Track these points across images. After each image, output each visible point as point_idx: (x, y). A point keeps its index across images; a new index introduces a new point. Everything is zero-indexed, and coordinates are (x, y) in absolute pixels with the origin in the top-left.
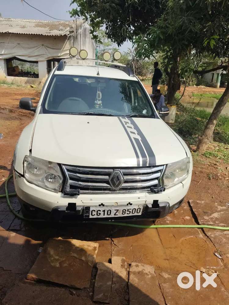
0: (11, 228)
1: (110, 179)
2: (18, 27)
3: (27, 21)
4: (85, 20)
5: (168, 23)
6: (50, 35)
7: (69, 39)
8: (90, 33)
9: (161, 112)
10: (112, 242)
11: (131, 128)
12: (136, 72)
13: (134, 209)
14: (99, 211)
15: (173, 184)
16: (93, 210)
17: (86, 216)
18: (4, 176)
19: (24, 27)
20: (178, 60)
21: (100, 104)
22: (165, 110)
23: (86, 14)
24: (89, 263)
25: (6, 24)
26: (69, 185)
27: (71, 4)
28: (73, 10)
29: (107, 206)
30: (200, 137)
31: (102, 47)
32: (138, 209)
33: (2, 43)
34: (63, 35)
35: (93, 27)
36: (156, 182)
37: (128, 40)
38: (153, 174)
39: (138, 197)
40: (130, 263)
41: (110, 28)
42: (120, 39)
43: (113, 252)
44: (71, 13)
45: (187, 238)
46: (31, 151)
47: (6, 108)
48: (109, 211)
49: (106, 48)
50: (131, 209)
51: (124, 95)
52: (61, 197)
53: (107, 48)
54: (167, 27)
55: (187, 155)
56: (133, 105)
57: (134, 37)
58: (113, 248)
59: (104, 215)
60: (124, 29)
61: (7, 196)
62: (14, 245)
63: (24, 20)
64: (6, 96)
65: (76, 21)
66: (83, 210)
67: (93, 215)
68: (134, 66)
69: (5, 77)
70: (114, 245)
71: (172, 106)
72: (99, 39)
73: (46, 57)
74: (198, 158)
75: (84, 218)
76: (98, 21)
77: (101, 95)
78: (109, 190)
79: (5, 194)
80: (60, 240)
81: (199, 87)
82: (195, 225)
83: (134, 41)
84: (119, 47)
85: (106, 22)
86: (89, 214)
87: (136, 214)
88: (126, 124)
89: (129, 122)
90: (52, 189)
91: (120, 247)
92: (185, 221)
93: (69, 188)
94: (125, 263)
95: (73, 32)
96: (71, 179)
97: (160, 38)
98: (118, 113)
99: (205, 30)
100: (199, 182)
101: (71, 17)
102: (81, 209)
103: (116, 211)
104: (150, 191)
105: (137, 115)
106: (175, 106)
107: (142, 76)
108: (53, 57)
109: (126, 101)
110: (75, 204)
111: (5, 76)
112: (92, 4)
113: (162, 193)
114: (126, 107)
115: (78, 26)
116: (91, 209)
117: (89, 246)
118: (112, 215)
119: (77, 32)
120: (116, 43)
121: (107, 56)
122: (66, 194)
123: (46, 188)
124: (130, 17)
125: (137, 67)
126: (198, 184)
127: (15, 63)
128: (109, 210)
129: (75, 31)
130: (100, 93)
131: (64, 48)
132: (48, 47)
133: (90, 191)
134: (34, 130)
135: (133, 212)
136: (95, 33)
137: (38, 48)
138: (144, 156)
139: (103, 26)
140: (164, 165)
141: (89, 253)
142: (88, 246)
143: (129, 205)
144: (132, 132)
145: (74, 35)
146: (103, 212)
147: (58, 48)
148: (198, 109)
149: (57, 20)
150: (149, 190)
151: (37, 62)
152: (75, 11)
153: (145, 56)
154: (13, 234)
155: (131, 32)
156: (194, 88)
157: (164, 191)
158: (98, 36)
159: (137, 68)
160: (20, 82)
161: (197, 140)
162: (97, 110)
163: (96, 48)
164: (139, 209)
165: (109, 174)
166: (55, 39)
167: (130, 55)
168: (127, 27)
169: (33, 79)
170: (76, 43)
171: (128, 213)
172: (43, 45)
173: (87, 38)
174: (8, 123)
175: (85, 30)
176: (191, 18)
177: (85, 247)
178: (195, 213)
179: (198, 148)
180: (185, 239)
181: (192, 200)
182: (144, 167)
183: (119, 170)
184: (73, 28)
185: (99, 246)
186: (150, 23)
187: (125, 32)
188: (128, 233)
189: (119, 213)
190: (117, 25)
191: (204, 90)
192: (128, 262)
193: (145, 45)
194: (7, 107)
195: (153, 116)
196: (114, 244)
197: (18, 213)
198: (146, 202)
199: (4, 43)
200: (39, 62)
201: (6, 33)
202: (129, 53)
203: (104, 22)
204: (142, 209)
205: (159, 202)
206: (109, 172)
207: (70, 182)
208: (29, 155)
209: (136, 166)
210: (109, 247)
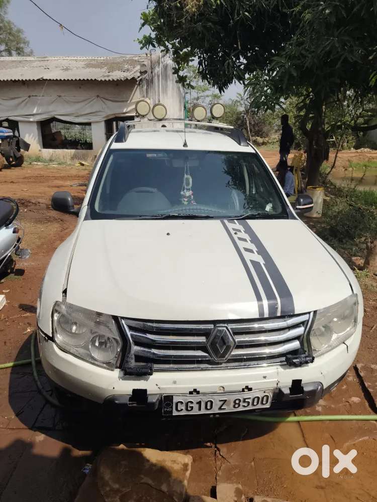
0: (37, 425)
1: (209, 343)
2: (58, 69)
3: (73, 58)
4: (165, 52)
5: (305, 48)
6: (110, 80)
7: (139, 84)
8: (174, 73)
9: (298, 207)
10: (218, 452)
11: (245, 240)
12: (251, 132)
13: (256, 397)
14: (189, 404)
15: (328, 346)
16: (179, 402)
17: (166, 412)
18: (29, 324)
19: (67, 69)
20: (324, 110)
21: (190, 197)
22: (306, 202)
23: (166, 42)
24: (174, 498)
25: (40, 67)
26: (133, 357)
27: (141, 28)
28: (145, 37)
29: (204, 394)
30: (369, 244)
31: (194, 94)
32: (263, 398)
33: (32, 96)
34: (129, 79)
35: (178, 64)
36: (296, 344)
37: (237, 81)
38: (289, 330)
39: (262, 376)
40: (251, 496)
41: (206, 63)
42: (223, 81)
43: (220, 473)
44: (141, 42)
45: (357, 441)
46: (65, 292)
47: (39, 203)
48: (209, 404)
49: (200, 95)
50: (250, 398)
51: (231, 177)
52: (120, 378)
53: (202, 94)
54: (304, 57)
55: (352, 290)
56: (248, 192)
57: (247, 76)
58: (219, 463)
59: (200, 409)
60: (229, 63)
61: (33, 363)
62: (42, 458)
63: (67, 58)
64: (40, 182)
65: (151, 55)
66: (160, 401)
67: (179, 411)
68: (248, 122)
69: (40, 151)
70: (220, 457)
71: (315, 188)
72: (188, 82)
73: (104, 115)
74: (368, 281)
75: (163, 414)
76: (185, 52)
77: (191, 180)
78: (209, 362)
79: (31, 359)
80: (123, 450)
81: (359, 151)
82: (369, 414)
83: (246, 83)
84: (221, 93)
85: (198, 54)
86: (172, 409)
87: (260, 406)
88: (236, 233)
89: (241, 228)
90: (104, 363)
91: (233, 462)
92: (350, 405)
93: (133, 361)
94: (241, 496)
95: (146, 72)
96: (137, 343)
97: (291, 75)
98: (221, 211)
99: (371, 58)
100: (373, 328)
101: (142, 48)
102: (156, 402)
103: (222, 403)
104: (285, 363)
105: (256, 215)
106: (321, 189)
107: (261, 138)
108: (115, 114)
109: (235, 187)
110: (146, 391)
111: (40, 148)
112: (174, 25)
113: (308, 366)
114: (236, 198)
115: (154, 62)
116: (175, 400)
117: (174, 462)
118: (215, 410)
119: (152, 72)
120: (216, 87)
121: (199, 113)
122: (129, 373)
123: (93, 361)
124: (239, 43)
125: (253, 123)
126: (371, 331)
127: (55, 127)
128: (208, 401)
129: (149, 72)
130: (189, 176)
131: (132, 99)
132: (107, 99)
133: (171, 366)
134: (73, 250)
135: (255, 404)
136: (181, 73)
137: (90, 102)
138: (270, 296)
139: (193, 60)
140: (310, 312)
141: (174, 475)
142: (172, 461)
143: (245, 390)
144: (247, 250)
145: (147, 78)
146: (198, 405)
147: (122, 100)
148: (361, 188)
149: (118, 56)
150: (284, 361)
151: (89, 124)
152: (147, 38)
153: (266, 107)
154: (40, 437)
155: (241, 67)
156: (351, 153)
157: (312, 361)
158: (186, 76)
159: (254, 125)
160: (64, 157)
161: (364, 246)
162: (184, 208)
163: (184, 97)
164: (265, 398)
165: (206, 333)
166: (117, 85)
167: (241, 104)
168: (234, 59)
169: (84, 151)
170: (152, 90)
171: (246, 404)
172: (98, 96)
173: (170, 81)
174: (41, 228)
175: (166, 67)
176: (346, 38)
177: (168, 464)
178: (368, 391)
179: (367, 263)
180: (353, 443)
181: (363, 365)
182: (273, 317)
183: (226, 325)
184: (146, 66)
185: (194, 460)
186: (273, 51)
187: (230, 68)
188: (246, 432)
189: (228, 405)
190: (216, 58)
191: (369, 155)
192: (248, 493)
193: (265, 89)
194: (40, 200)
195: (284, 214)
196: (220, 455)
197: (51, 395)
198: (277, 384)
199: (36, 96)
200: (92, 124)
201: (38, 80)
202: (239, 102)
203: (195, 53)
204: (272, 396)
205: (302, 382)
206: (206, 329)
207: (135, 348)
208: (61, 301)
209: (257, 316)
210: (211, 462)
